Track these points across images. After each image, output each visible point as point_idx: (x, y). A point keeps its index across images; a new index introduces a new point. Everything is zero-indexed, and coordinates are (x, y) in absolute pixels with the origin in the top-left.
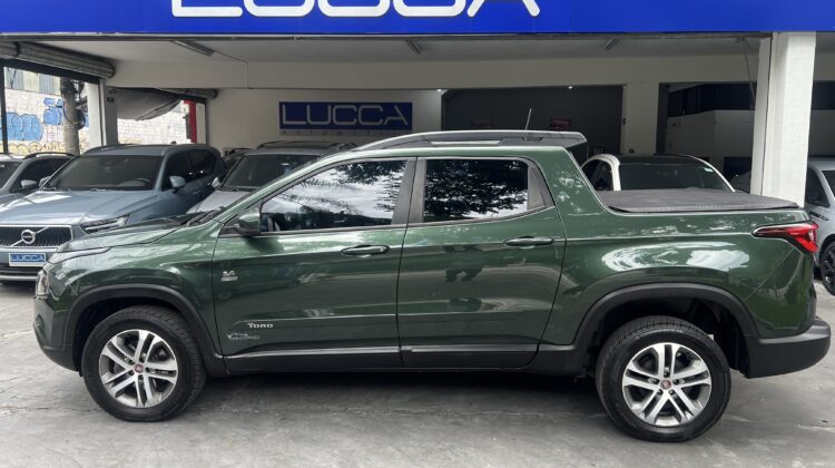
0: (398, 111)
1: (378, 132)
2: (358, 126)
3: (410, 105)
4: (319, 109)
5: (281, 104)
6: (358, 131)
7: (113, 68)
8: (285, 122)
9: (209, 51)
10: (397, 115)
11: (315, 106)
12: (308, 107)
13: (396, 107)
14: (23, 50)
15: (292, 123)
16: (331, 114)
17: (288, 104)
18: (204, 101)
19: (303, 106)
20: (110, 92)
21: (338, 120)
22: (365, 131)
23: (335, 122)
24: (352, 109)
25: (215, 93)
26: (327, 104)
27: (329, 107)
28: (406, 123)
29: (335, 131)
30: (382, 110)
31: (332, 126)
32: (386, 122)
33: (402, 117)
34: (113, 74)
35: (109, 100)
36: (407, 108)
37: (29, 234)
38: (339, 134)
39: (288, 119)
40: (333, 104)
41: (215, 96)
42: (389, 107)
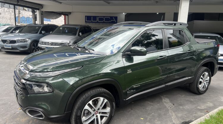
0: (114, 18)
1: (109, 24)
2: (104, 22)
3: (117, 17)
4: (95, 18)
5: (86, 16)
6: (104, 24)
7: (42, 6)
8: (86, 21)
9: (61, 3)
10: (114, 20)
11: (93, 17)
12: (92, 17)
13: (113, 18)
14: (19, 2)
15: (88, 21)
16: (98, 19)
17: (87, 16)
18: (67, 15)
19: (90, 17)
20: (42, 12)
21: (99, 20)
22: (106, 24)
23: (98, 21)
24: (103, 18)
25: (70, 13)
26: (97, 16)
27: (97, 17)
28: (116, 22)
29: (98, 23)
30: (110, 18)
31: (97, 22)
32: (111, 21)
33: (115, 20)
34: (42, 8)
35: (42, 14)
36: (116, 18)
37: (8, 41)
38: (99, 24)
39: (87, 20)
40: (98, 17)
41: (70, 14)
42: (112, 17)
